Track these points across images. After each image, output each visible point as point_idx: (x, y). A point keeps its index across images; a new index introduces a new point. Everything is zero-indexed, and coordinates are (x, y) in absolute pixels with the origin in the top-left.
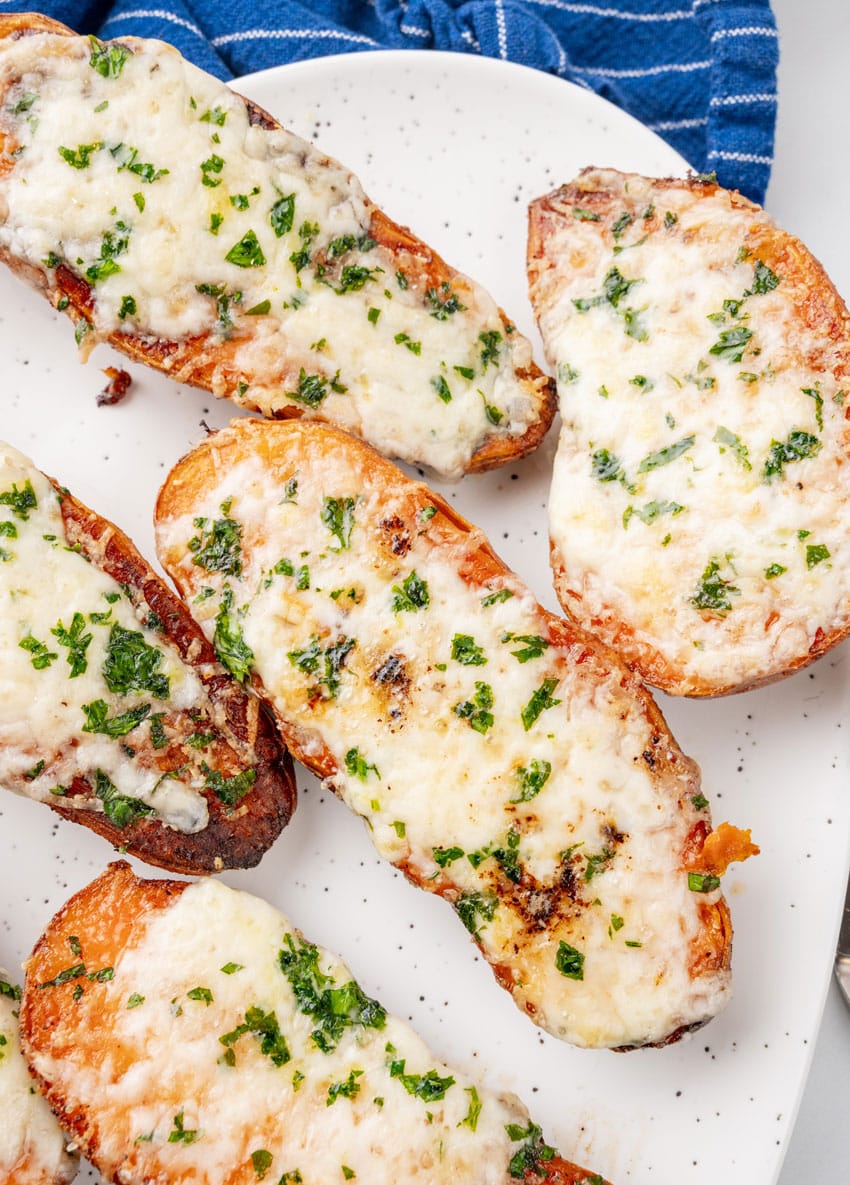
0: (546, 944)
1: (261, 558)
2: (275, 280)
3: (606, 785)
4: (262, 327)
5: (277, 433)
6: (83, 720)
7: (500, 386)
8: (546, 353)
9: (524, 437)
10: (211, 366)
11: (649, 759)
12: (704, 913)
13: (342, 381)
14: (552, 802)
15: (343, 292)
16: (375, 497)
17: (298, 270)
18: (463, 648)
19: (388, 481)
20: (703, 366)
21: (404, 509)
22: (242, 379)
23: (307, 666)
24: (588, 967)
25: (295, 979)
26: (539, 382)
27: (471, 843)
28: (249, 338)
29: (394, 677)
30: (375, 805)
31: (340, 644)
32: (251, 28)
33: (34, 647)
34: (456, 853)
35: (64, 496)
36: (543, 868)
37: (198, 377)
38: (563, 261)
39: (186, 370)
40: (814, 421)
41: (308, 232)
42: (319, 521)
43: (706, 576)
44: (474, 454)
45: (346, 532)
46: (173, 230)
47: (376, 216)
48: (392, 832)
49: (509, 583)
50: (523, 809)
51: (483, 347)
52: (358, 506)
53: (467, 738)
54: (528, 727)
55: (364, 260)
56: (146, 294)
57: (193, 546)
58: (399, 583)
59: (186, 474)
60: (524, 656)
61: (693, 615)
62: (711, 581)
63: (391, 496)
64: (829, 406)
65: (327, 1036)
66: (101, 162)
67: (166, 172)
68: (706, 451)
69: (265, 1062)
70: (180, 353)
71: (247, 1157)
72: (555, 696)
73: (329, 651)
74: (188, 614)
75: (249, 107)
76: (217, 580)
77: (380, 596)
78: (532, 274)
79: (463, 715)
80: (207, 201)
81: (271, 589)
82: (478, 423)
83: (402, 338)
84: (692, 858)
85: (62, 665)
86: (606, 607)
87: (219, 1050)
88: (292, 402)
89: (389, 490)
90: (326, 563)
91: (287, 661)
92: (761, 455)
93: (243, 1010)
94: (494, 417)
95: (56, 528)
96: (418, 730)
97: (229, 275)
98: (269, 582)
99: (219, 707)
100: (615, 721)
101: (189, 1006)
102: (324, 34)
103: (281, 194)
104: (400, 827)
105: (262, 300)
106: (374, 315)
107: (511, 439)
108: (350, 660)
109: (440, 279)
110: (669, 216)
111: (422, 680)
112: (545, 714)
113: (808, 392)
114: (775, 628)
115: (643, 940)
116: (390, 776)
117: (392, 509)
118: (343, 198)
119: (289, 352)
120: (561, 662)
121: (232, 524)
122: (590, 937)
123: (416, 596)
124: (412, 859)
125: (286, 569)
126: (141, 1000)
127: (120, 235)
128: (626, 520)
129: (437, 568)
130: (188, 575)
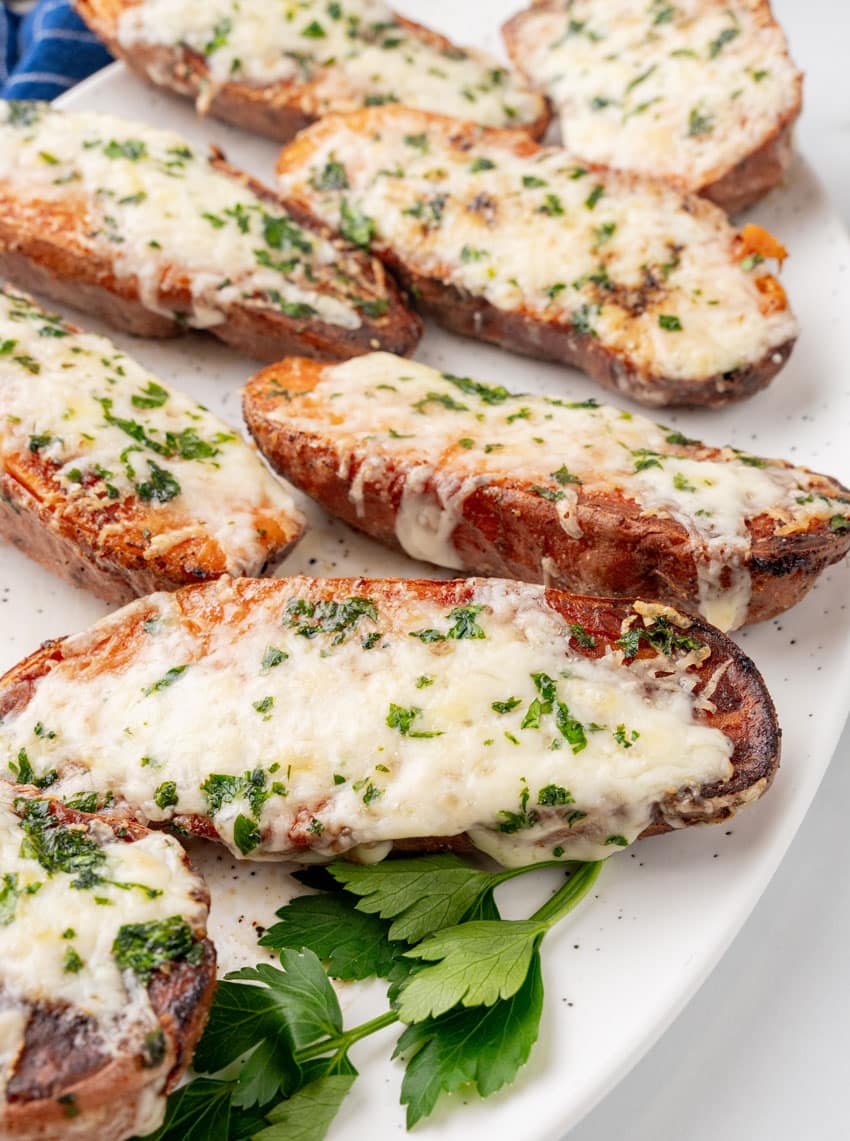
0: (648, 320)
1: (360, 178)
2: (338, 46)
3: (660, 224)
6: (254, 259)
10: (300, 95)
11: (686, 208)
12: (760, 285)
13: (395, 97)
14: (619, 241)
15: (385, 49)
16: (440, 130)
17: (352, 39)
18: (528, 181)
21: (463, 132)
22: (324, 100)
23: (417, 214)
24: (684, 321)
25: (458, 384)
27: (570, 278)
28: (326, 79)
29: (483, 205)
30: (492, 274)
31: (438, 199)
33: (211, 218)
34: (560, 287)
36: (626, 273)
37: (291, 103)
40: (733, 23)
41: (353, 21)
42: (404, 147)
43: (692, 118)
46: (261, 21)
47: (396, 16)
48: (509, 288)
50: (603, 250)
51: (492, 77)
52: (430, 135)
53: (550, 224)
54: (591, 209)
56: (248, 56)
57: (311, 182)
58: (472, 162)
60: (574, 178)
61: (691, 142)
62: (696, 119)
63: (450, 128)
64: (741, 15)
65: (495, 401)
68: (667, 66)
69: (448, 412)
70: (276, 89)
71: (456, 443)
72: (606, 192)
73: (432, 203)
74: (314, 216)
76: (333, 194)
77: (460, 170)
79: (541, 213)
80: (283, 6)
81: (377, 185)
83: (434, 71)
84: (739, 252)
85: (233, 227)
87: (413, 409)
89: (448, 126)
90: (415, 164)
91: (400, 216)
92: (705, 50)
93: (424, 394)
94: (510, 113)
96: (510, 227)
97: (305, 45)
98: (375, 183)
99: (351, 264)
100: (654, 197)
101: (380, 393)
103: (331, 3)
104: (514, 282)
105: (331, 56)
106: (410, 61)
108: (449, 203)
109: (449, 45)
111: (505, 203)
112: (602, 201)
114: (748, 124)
115: (720, 299)
116: (497, 254)
117: (455, 132)
119: (354, 83)
120: (602, 178)
121: (339, 164)
122: (679, 306)
123: (487, 165)
124: (528, 299)
125: (384, 173)
126: (340, 395)
127: (226, 26)
128: (625, 121)
129: (497, 153)
130: (310, 195)
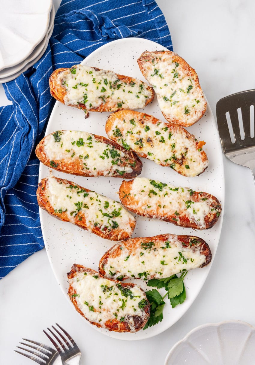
0: (183, 166)
1: (124, 132)
2: (109, 92)
3: (183, 143)
4: (109, 99)
5: (118, 114)
6: (111, 164)
7: (145, 92)
8: (149, 84)
9: (152, 98)
10: (105, 108)
11: (187, 137)
12: (202, 154)
13: (123, 102)
14: (177, 148)
15: (118, 89)
16: (136, 117)
17: (111, 89)
18: (157, 133)
19: (137, 114)
20: (173, 80)
21: (141, 117)
22: (110, 108)
23: (137, 144)
24: (190, 167)
25: (153, 185)
26: (150, 89)
27: (169, 158)
28: (108, 102)
29: (149, 140)
30: (154, 158)
31: (141, 139)
32: (81, 48)
33: (102, 157)
34: (167, 160)
35: (94, 135)
36: (179, 157)
37: (104, 110)
38: (146, 69)
39: (102, 110)
40: (191, 83)
41: (110, 83)
42: (130, 124)
43: (185, 109)
44: (146, 103)
45: (135, 124)
46: (92, 92)
47: (118, 76)
49: (159, 122)
50: (173, 150)
51: (141, 88)
52: (135, 120)
53: (162, 144)
54: (170, 140)
55: (119, 83)
56: (92, 102)
57: (114, 134)
58: (145, 128)
59: (108, 125)
60: (165, 131)
61: (185, 115)
62: (186, 110)
63: (138, 116)
64: (192, 81)
65: (161, 189)
66: (79, 86)
67: (88, 84)
68: (178, 92)
69: (154, 196)
70: (100, 108)
71: (158, 206)
72: (172, 134)
73: (140, 141)
74: (117, 144)
75: (94, 69)
76: (119, 138)
77: (143, 130)
78: (142, 72)
79: (161, 142)
80: (95, 85)
81: (128, 136)
82: (144, 99)
83: (129, 92)
84: (197, 147)
85: (106, 158)
86: (173, 119)
87: (148, 196)
88: (118, 108)
89: (138, 115)
90: (134, 129)
91: (134, 145)
92: (186, 91)
93: (149, 191)
94: (146, 97)
95: (96, 140)
96: (156, 146)
97: (102, 94)
98: (127, 135)
99: (127, 155)
100: (181, 134)
101: (142, 193)
102: (93, 45)
103: (104, 79)
104: (159, 160)
105: (108, 95)
106: (124, 90)
107: (150, 99)
108: (143, 141)
109: (131, 80)
110: (160, 58)
111: (153, 139)
112: (171, 137)
113: (189, 80)
114: (197, 113)
115: (195, 160)
116: (155, 154)
117: (139, 118)
118: (113, 76)
119: (115, 101)
120: (171, 129)
121: (118, 129)
122: (188, 163)
123: (148, 129)
124: (162, 163)
125: (128, 132)
126: (136, 195)
127: (86, 96)
128: (171, 106)
129: (149, 123)
130: (115, 139)
